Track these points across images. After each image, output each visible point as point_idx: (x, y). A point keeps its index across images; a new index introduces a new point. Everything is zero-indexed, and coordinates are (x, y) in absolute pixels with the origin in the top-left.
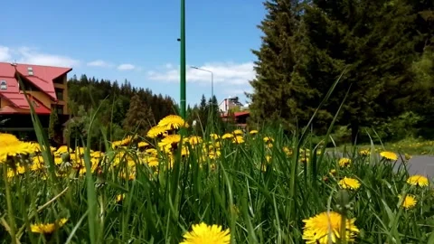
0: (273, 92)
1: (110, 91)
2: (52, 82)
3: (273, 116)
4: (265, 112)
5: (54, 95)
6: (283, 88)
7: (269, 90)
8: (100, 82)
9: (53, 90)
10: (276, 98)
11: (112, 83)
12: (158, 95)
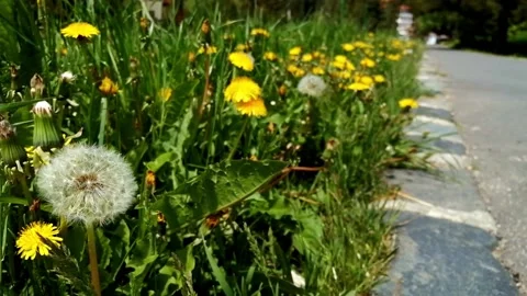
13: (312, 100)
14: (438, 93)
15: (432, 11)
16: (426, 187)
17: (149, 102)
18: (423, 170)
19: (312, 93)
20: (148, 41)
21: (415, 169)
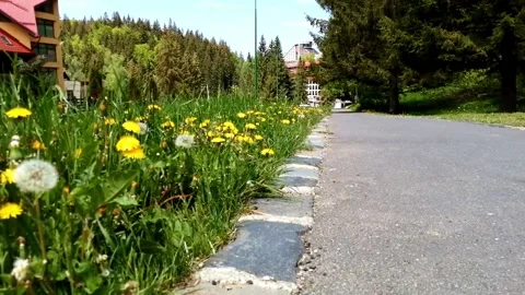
0: (355, 14)
1: (149, 33)
2: (32, 10)
3: (351, 55)
4: (340, 48)
5: (34, 29)
6: (371, 7)
7: (348, 11)
8: (136, 21)
9: (34, 22)
10: (359, 25)
11: (152, 24)
12: (210, 39)
13: (185, 150)
14: (318, 147)
15: (333, 80)
16: (276, 206)
17: (65, 155)
18: (281, 197)
19: (185, 145)
20: (65, 117)
21: (273, 197)
